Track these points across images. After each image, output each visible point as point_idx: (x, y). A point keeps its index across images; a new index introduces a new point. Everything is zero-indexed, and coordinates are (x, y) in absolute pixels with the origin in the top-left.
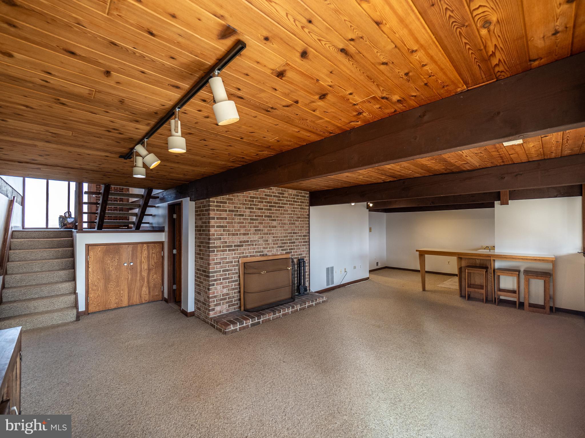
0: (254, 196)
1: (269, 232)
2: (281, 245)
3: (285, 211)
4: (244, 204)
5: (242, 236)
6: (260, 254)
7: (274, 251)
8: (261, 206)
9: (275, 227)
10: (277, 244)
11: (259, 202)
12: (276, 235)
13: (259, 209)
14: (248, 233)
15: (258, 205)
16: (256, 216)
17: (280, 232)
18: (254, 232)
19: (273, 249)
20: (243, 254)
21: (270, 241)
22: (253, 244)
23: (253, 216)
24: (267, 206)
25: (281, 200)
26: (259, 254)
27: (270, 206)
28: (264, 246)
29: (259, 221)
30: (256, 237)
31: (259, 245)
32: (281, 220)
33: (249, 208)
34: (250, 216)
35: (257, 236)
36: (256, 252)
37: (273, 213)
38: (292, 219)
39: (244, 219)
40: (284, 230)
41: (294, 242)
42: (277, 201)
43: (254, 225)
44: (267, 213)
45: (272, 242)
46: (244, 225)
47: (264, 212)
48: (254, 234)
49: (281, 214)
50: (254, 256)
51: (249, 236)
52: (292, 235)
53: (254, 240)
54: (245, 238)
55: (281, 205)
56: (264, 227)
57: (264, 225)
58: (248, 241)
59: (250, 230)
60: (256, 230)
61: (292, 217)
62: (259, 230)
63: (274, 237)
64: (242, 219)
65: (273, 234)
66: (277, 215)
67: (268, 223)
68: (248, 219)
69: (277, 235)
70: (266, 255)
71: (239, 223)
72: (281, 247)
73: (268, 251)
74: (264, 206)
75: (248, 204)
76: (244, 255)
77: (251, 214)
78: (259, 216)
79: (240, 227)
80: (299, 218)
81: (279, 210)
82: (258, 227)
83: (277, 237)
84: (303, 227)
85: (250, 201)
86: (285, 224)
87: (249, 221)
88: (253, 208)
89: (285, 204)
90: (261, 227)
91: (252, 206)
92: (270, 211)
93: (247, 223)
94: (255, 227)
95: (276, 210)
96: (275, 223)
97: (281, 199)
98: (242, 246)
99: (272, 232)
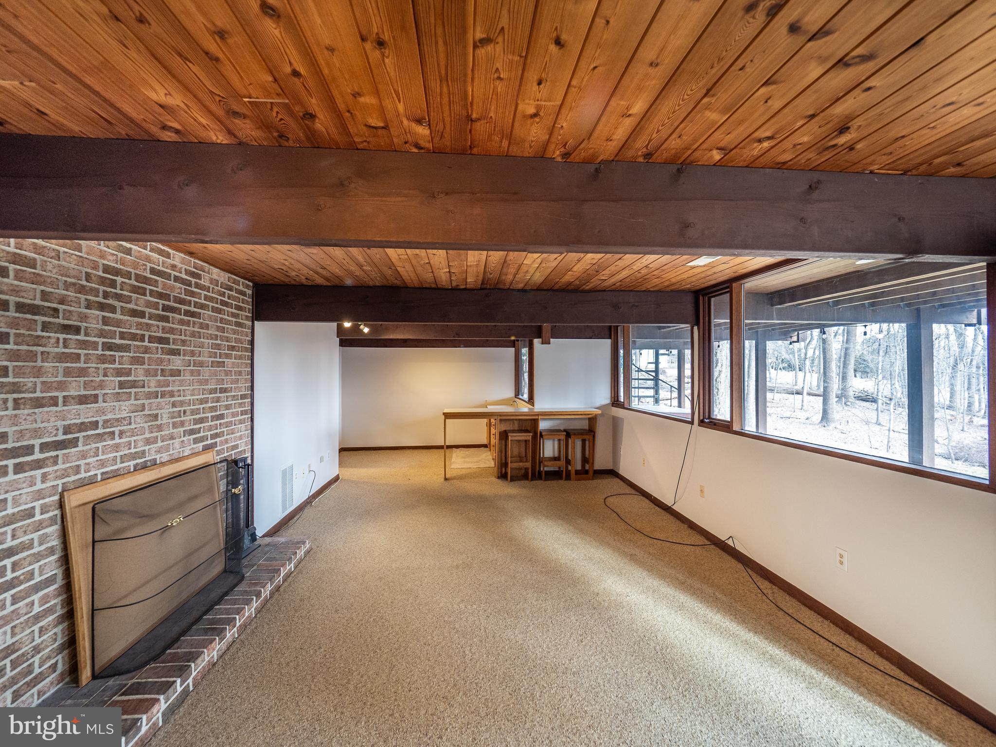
0: (119, 266)
1: (163, 389)
2: (192, 427)
3: (202, 326)
4: (82, 290)
5: (74, 408)
6: (135, 462)
7: (176, 448)
8: (139, 303)
9: (178, 373)
10: (182, 424)
11: (135, 290)
12: (179, 399)
13: (134, 313)
14: (96, 396)
15: (128, 300)
16: (122, 336)
17: (191, 388)
18: (117, 390)
19: (171, 442)
20: (78, 473)
21: (164, 419)
22: (113, 433)
23: (112, 335)
24: (155, 306)
25: (193, 294)
26: (132, 463)
27: (166, 308)
28: (147, 435)
29: (131, 355)
30: (124, 409)
31: (133, 433)
32: (193, 354)
33: (102, 307)
34: (102, 334)
35: (127, 403)
36: (123, 459)
37: (172, 331)
38: (218, 351)
39: (84, 344)
40: (201, 383)
41: (221, 417)
42: (183, 296)
43: (117, 366)
44: (157, 329)
45: (170, 421)
46: (82, 365)
47: (147, 324)
48: (117, 397)
49: (193, 335)
50: (116, 475)
51: (101, 404)
52: (218, 395)
53: (117, 420)
54: (85, 413)
55: (192, 309)
56: (148, 373)
57: (146, 366)
58: (95, 425)
59: (101, 386)
60: (122, 385)
61: (218, 347)
62: (134, 384)
63: (174, 405)
64: (72, 344)
65: (172, 394)
66: (183, 337)
67: (160, 361)
68: (95, 346)
69: (181, 398)
70: (154, 463)
71: (63, 358)
72: (192, 432)
73: (158, 451)
74: (148, 304)
75: (95, 292)
76: (83, 475)
77: (106, 328)
78: (134, 337)
79: (68, 372)
80: (232, 348)
81: (188, 323)
82: (129, 373)
83: (182, 403)
84: (240, 373)
85: (102, 281)
86: (201, 364)
87: (100, 352)
88: (113, 309)
89: (203, 307)
90: (138, 374)
91: (110, 301)
92: (165, 324)
93: (93, 358)
94: (119, 373)
95: (182, 322)
96: (177, 362)
97: (193, 292)
98: (74, 443)
99: (170, 389)
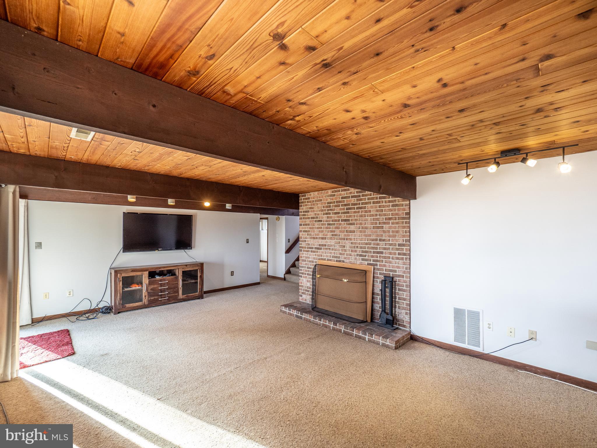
0: (331, 201)
1: (347, 237)
2: (361, 253)
3: (366, 212)
4: (322, 211)
5: (321, 240)
6: (337, 259)
7: (352, 259)
8: (337, 210)
9: (354, 232)
10: (356, 251)
11: (336, 206)
12: (354, 241)
13: (336, 213)
14: (326, 238)
15: (334, 210)
16: (332, 221)
17: (361, 238)
18: (331, 237)
19: (350, 257)
20: (322, 256)
21: (347, 248)
22: (330, 249)
23: (330, 221)
24: (344, 209)
25: (361, 200)
26: (336, 259)
27: (347, 209)
28: (341, 252)
29: (335, 226)
30: (333, 242)
31: (336, 250)
32: (361, 224)
33: (327, 214)
34: (327, 221)
35: (334, 241)
36: (333, 257)
37: (350, 216)
38: (378, 222)
39: (322, 224)
40: (366, 236)
41: (382, 253)
42: (356, 202)
43: (331, 229)
44: (344, 217)
45: (350, 249)
46: (322, 230)
47: (341, 216)
48: (331, 238)
49: (361, 216)
50: (330, 260)
51: (327, 240)
52: (378, 242)
53: (331, 245)
54: (323, 242)
55: (361, 206)
56: (341, 232)
57: (340, 230)
58: (325, 245)
59: (327, 235)
60: (332, 235)
61: (378, 219)
62: (336, 235)
63: (352, 243)
65: (351, 239)
66: (356, 218)
67: (345, 228)
68: (325, 224)
69: (355, 241)
70: (344, 262)
71: (318, 228)
72: (361, 255)
73: (345, 258)
74: (341, 209)
75: (325, 210)
76: (323, 257)
77: (328, 219)
78: (336, 221)
79: (319, 231)
80: (390, 219)
81: (359, 212)
82: (334, 232)
83: (355, 243)
84: (397, 232)
85: (327, 207)
86: (366, 228)
87: (327, 226)
88: (330, 214)
89: (366, 203)
90: (337, 232)
91: (329, 212)
92: (347, 214)
94: (332, 231)
95: (355, 212)
96: (352, 228)
97: (361, 199)
98: (321, 249)
99: (350, 237)
